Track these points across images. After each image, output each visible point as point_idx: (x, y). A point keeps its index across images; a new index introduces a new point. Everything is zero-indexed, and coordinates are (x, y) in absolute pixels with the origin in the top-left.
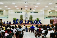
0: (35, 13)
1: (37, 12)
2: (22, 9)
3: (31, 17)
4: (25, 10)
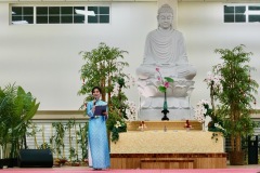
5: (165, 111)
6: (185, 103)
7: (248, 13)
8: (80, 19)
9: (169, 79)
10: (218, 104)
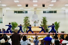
0: (51, 13)
1: (55, 12)
2: (27, 6)
3: (44, 21)
4: (33, 8)
5: (35, 25)
6: (38, 24)
7: (46, 12)
8: (23, 13)
9: (36, 21)
10: (42, 24)
